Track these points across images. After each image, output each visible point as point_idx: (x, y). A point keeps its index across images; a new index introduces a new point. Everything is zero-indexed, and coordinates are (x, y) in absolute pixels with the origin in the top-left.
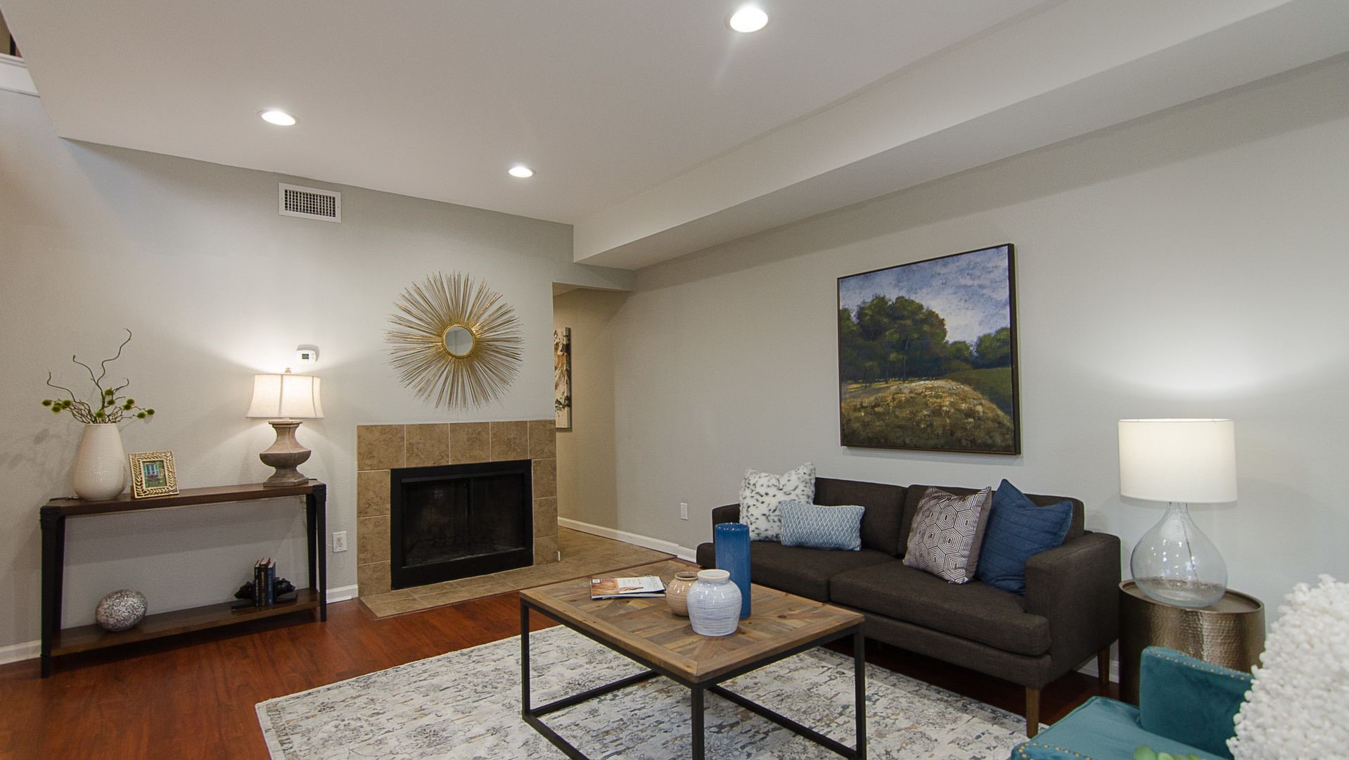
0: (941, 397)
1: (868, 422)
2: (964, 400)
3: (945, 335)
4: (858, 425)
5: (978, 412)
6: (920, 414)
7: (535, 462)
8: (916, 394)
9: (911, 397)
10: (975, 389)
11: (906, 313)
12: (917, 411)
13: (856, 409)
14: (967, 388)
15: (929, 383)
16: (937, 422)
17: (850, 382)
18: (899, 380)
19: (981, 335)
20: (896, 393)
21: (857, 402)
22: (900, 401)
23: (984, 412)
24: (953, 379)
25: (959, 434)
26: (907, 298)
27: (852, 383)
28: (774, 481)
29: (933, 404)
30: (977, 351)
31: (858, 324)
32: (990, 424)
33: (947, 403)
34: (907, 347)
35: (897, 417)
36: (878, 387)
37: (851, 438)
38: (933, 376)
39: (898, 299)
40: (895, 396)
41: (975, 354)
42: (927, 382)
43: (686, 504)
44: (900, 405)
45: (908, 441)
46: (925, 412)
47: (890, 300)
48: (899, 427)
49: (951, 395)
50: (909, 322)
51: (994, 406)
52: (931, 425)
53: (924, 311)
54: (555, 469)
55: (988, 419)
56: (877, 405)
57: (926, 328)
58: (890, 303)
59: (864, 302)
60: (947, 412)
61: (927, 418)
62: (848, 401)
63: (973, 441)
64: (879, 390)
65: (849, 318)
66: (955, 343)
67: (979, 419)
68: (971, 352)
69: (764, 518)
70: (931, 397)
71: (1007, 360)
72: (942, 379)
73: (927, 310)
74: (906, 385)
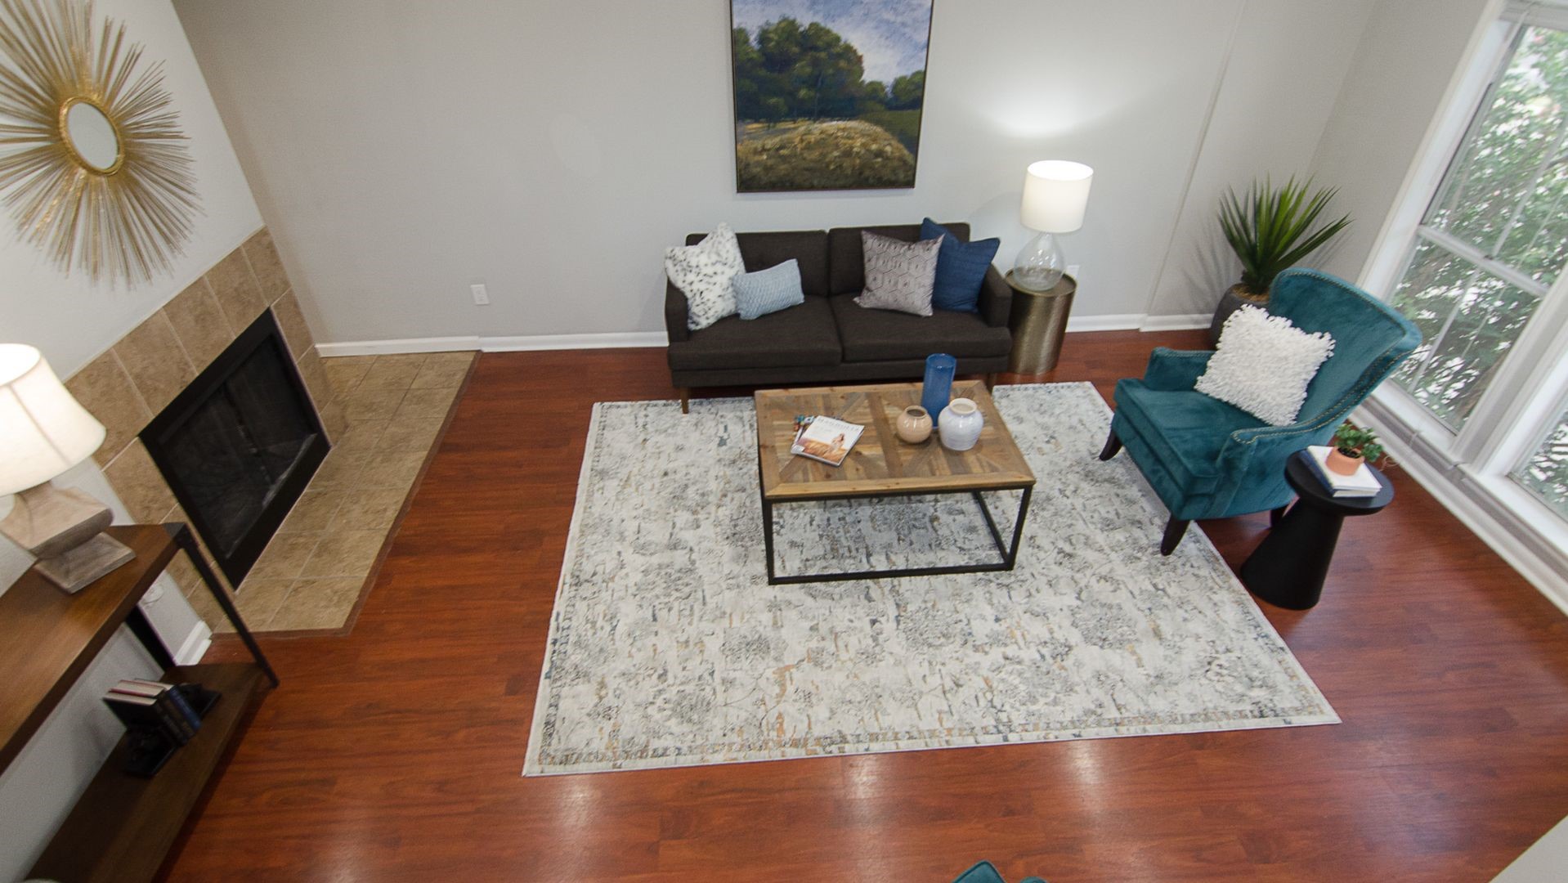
0: (853, 138)
1: (772, 166)
2: (875, 140)
3: (862, 73)
4: (758, 169)
5: (886, 152)
6: (830, 156)
7: (276, 307)
8: (828, 135)
9: (822, 138)
10: (886, 130)
11: (820, 43)
12: (827, 153)
13: (756, 152)
14: (879, 129)
15: (841, 124)
16: (847, 163)
17: (749, 121)
18: (809, 119)
19: (898, 76)
20: (805, 134)
21: (758, 144)
22: (809, 142)
23: (892, 152)
24: (868, 120)
25: (867, 173)
26: (823, 25)
27: (751, 123)
29: (844, 144)
30: (891, 93)
31: (759, 50)
32: (896, 163)
33: (859, 144)
34: (820, 84)
35: (804, 159)
36: (783, 127)
37: (747, 183)
38: (846, 116)
39: (811, 24)
40: (804, 137)
41: (890, 95)
42: (839, 122)
43: (482, 286)
44: (809, 147)
45: (815, 182)
46: (836, 154)
47: (802, 25)
48: (807, 169)
49: (863, 136)
50: (823, 55)
51: (901, 146)
52: (840, 166)
53: (841, 43)
54: (296, 305)
55: (894, 158)
56: (782, 147)
57: (842, 64)
58: (802, 29)
59: (767, 23)
60: (858, 153)
61: (837, 159)
62: (746, 142)
63: (880, 179)
64: (785, 131)
65: (746, 41)
66: (872, 83)
67: (888, 158)
68: (886, 94)
70: (843, 137)
71: (917, 103)
72: (856, 119)
73: (845, 42)
74: (816, 125)
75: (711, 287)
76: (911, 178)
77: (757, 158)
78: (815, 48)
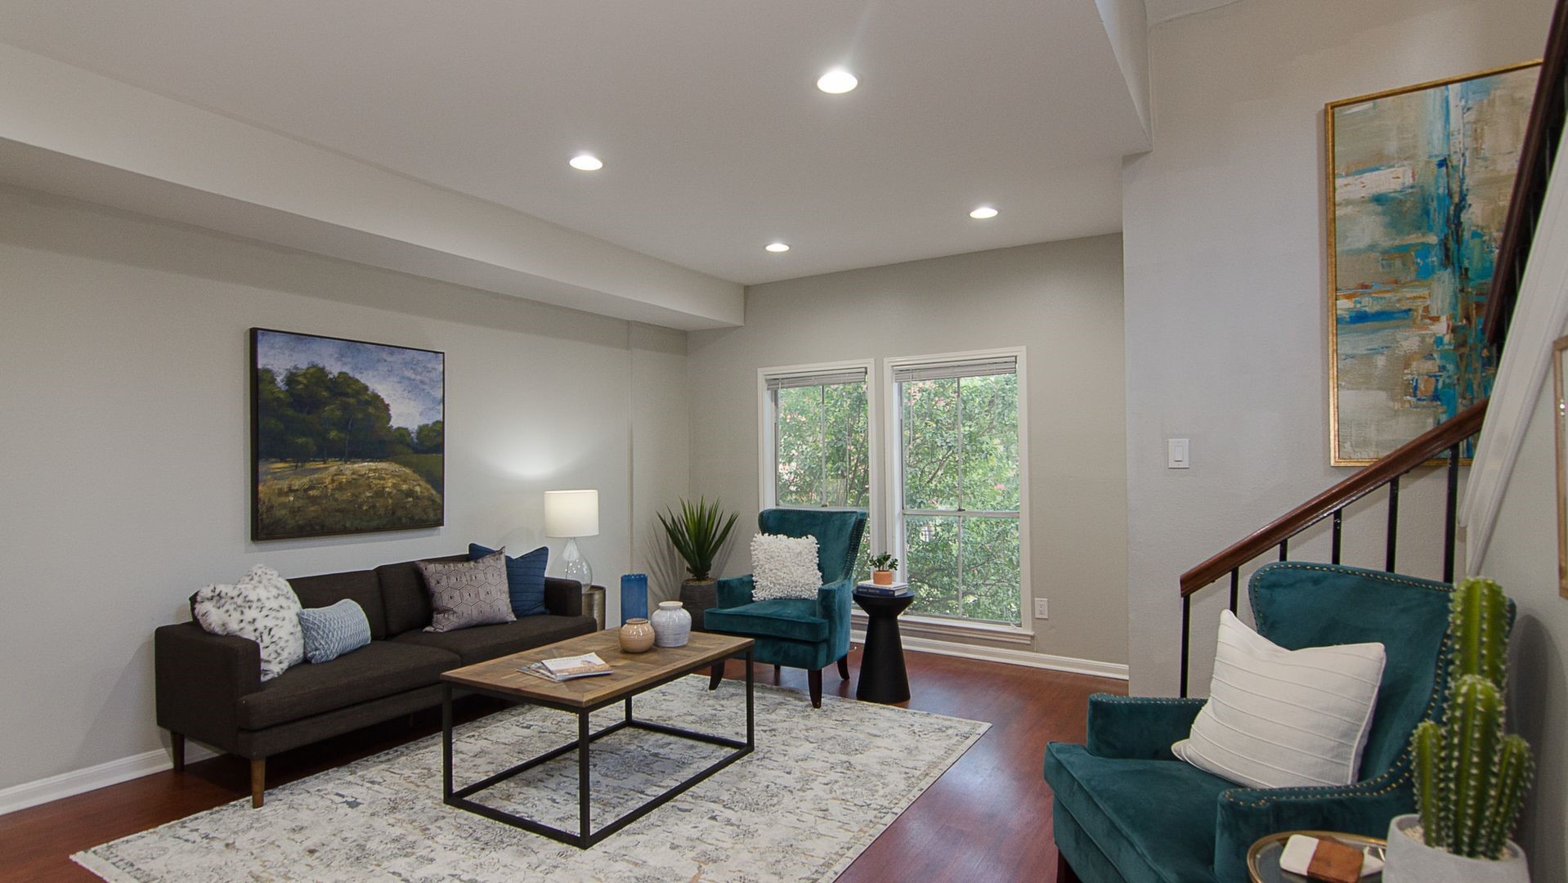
0: (384, 479)
1: (299, 508)
2: (405, 481)
3: (390, 420)
4: (283, 512)
5: (417, 492)
6: (363, 496)
8: (360, 475)
9: (354, 479)
10: (414, 472)
11: (350, 391)
12: (360, 493)
13: (281, 493)
14: (408, 471)
15: (373, 465)
16: (380, 503)
17: (274, 460)
18: (340, 460)
19: (421, 424)
20: (336, 475)
21: (284, 485)
22: (341, 483)
23: (421, 492)
24: (396, 462)
25: (400, 513)
26: (351, 375)
27: (276, 462)
29: (376, 485)
30: (417, 438)
31: (287, 391)
32: (426, 502)
33: (390, 485)
34: (350, 426)
35: (336, 500)
36: (313, 467)
38: (376, 458)
39: (340, 373)
40: (335, 478)
41: (415, 440)
42: (370, 464)
44: (341, 487)
45: (348, 524)
46: (368, 494)
47: (331, 373)
48: (338, 511)
49: (394, 476)
50: (351, 400)
51: (429, 486)
52: (374, 506)
53: (369, 392)
55: (424, 497)
56: (311, 488)
57: (371, 410)
58: (331, 376)
60: (389, 493)
61: (370, 500)
62: (269, 484)
63: (412, 518)
64: (315, 471)
65: (273, 381)
66: (399, 428)
67: (417, 498)
68: (412, 438)
70: (375, 478)
71: (440, 448)
72: (386, 461)
73: (372, 393)
74: (348, 466)
76: (440, 516)
77: (283, 499)
78: (346, 395)
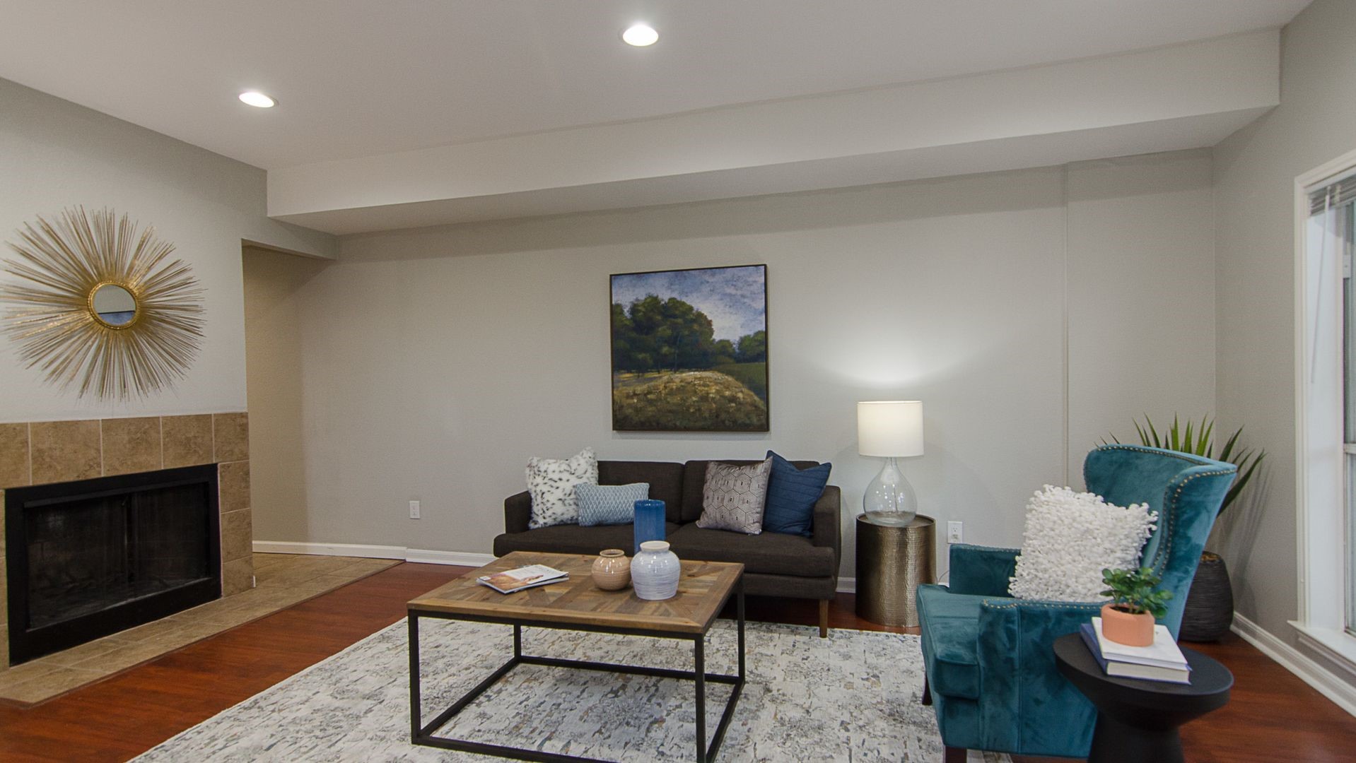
0: (708, 386)
1: (641, 408)
2: (727, 388)
3: (712, 334)
4: (630, 411)
5: (739, 398)
6: (690, 401)
7: (223, 466)
8: (686, 383)
9: (682, 386)
10: (737, 380)
11: (677, 312)
13: (628, 396)
14: (730, 379)
15: (698, 374)
16: (705, 407)
17: (623, 371)
18: (671, 370)
19: (743, 335)
20: (668, 382)
21: (630, 390)
22: (672, 389)
23: (743, 398)
24: (719, 371)
25: (723, 416)
26: (679, 299)
27: (625, 373)
28: (564, 467)
29: (701, 391)
30: (738, 349)
31: (631, 319)
32: (749, 408)
33: (714, 391)
34: (678, 343)
35: (668, 402)
36: (650, 376)
37: (623, 422)
38: (701, 368)
39: (670, 299)
40: (667, 385)
41: (737, 351)
42: (696, 373)
43: (418, 502)
44: (672, 393)
45: (678, 423)
46: (694, 399)
47: (663, 300)
48: (670, 411)
49: (716, 384)
50: (680, 321)
51: (752, 393)
52: (699, 410)
53: (694, 312)
54: (247, 473)
55: (747, 403)
56: (649, 393)
57: (696, 327)
58: (663, 303)
59: (637, 300)
60: (713, 398)
61: (696, 404)
62: (620, 389)
63: (735, 422)
64: (652, 379)
65: (622, 312)
66: (721, 341)
67: (740, 404)
68: (734, 349)
69: (561, 502)
70: (700, 385)
71: (763, 356)
72: (709, 371)
73: (697, 311)
74: (677, 375)
75: (553, 490)
76: (764, 421)
77: (630, 401)
78: (675, 316)
